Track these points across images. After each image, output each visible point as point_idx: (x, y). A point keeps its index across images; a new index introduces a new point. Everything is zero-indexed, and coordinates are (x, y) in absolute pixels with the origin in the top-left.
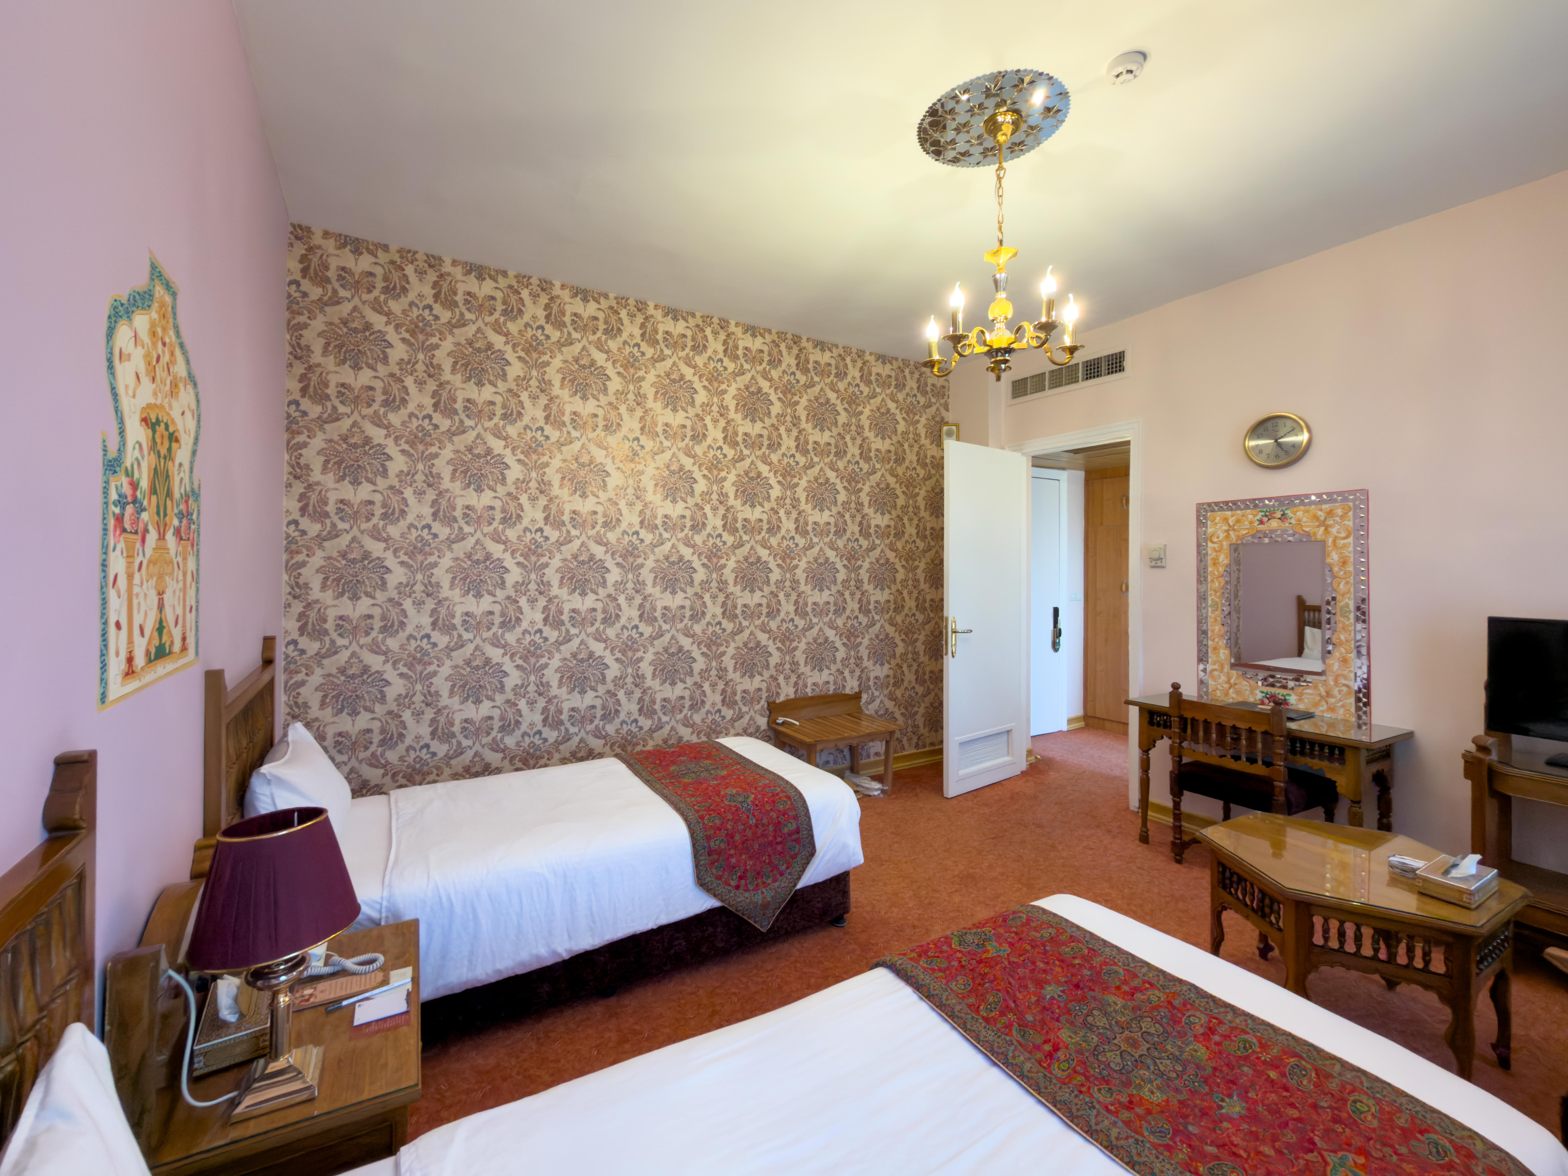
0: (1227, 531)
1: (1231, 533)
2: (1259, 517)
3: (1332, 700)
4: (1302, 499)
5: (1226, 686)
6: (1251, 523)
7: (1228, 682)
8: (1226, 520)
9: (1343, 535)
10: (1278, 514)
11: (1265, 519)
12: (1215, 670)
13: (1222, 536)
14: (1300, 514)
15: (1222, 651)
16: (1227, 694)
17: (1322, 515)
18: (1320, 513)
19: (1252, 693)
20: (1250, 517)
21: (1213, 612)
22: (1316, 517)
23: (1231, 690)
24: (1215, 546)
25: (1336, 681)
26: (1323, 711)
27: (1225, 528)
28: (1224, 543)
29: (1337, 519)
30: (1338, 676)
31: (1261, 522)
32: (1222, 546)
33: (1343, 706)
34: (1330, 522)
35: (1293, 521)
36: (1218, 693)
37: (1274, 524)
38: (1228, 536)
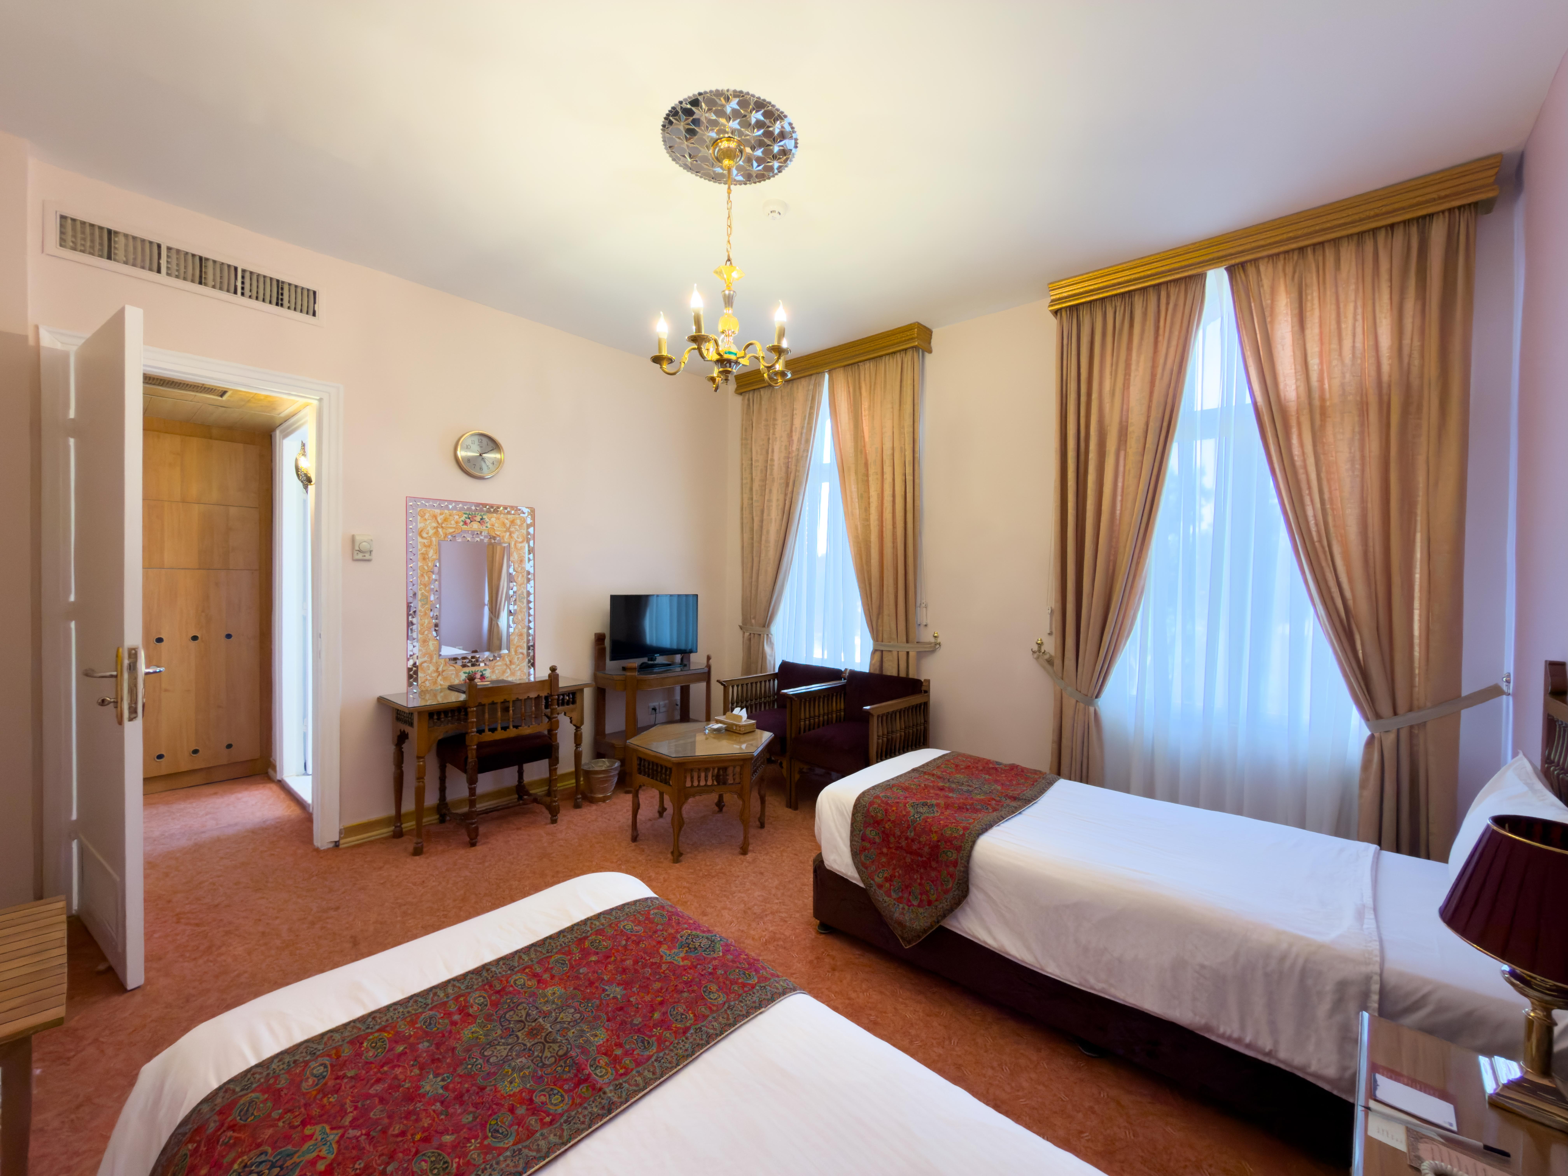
0: (436, 528)
1: (440, 530)
2: (463, 518)
3: (513, 667)
4: (494, 509)
5: (435, 675)
6: (457, 522)
7: (437, 671)
8: (435, 517)
9: (520, 540)
10: (478, 518)
11: (468, 521)
12: (425, 662)
13: (431, 532)
14: (493, 519)
15: (431, 643)
16: (435, 683)
17: (508, 523)
18: (506, 521)
19: (457, 675)
20: (457, 517)
21: (423, 606)
22: (504, 524)
23: (440, 678)
24: (425, 541)
25: (516, 652)
26: (508, 677)
27: (435, 525)
28: (434, 539)
29: (517, 527)
30: (517, 647)
31: (465, 523)
32: (431, 541)
33: (520, 669)
34: (512, 529)
35: (488, 525)
36: (427, 683)
37: (475, 526)
38: (436, 533)
